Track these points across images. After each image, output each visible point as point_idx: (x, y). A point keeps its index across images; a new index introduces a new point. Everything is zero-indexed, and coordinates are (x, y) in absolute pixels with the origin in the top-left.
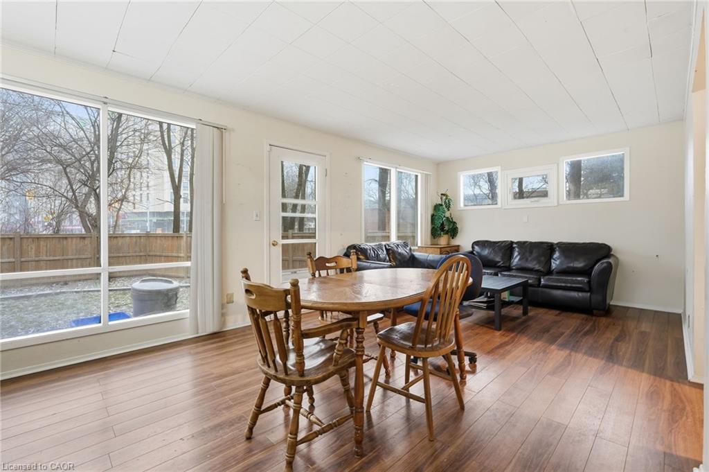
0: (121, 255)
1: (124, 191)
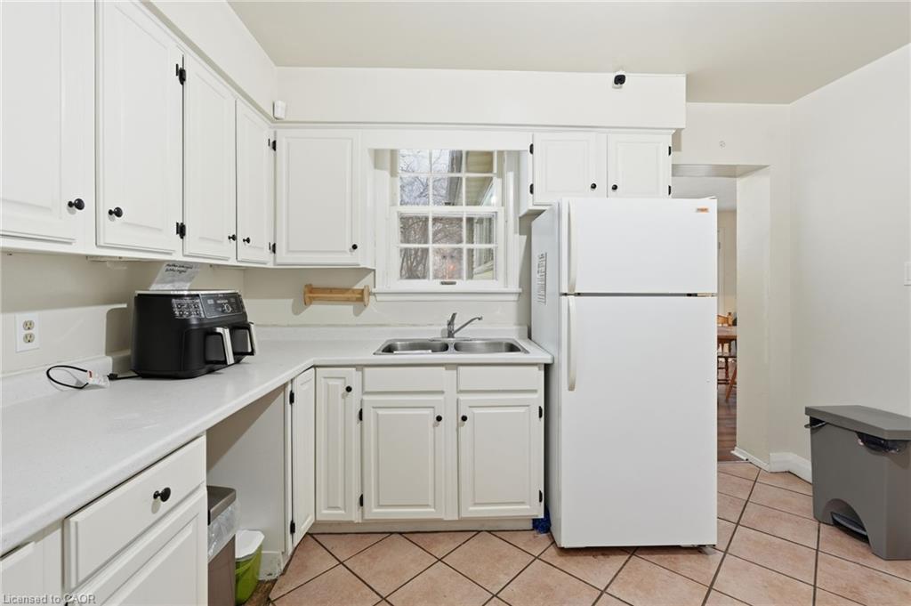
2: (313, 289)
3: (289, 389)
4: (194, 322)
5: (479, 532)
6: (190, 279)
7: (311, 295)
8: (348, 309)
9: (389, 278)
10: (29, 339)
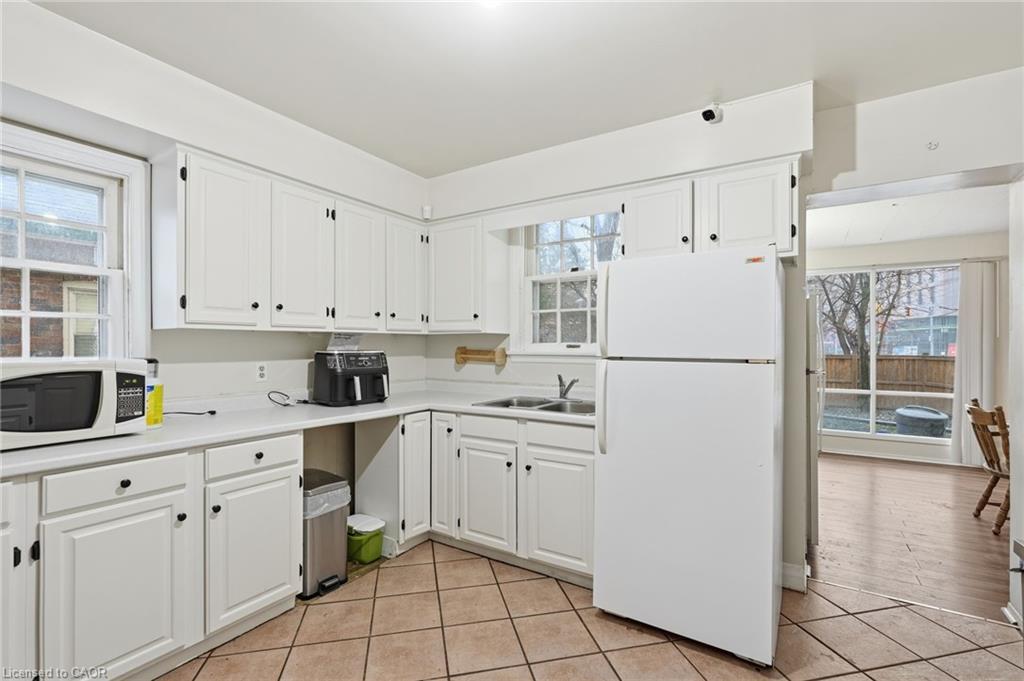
0: (887, 382)
1: (891, 298)
2: (467, 351)
3: (401, 423)
4: (339, 370)
5: (548, 577)
6: (356, 344)
7: (463, 356)
8: (491, 368)
9: (521, 343)
10: (262, 376)
